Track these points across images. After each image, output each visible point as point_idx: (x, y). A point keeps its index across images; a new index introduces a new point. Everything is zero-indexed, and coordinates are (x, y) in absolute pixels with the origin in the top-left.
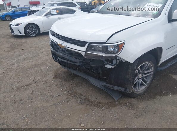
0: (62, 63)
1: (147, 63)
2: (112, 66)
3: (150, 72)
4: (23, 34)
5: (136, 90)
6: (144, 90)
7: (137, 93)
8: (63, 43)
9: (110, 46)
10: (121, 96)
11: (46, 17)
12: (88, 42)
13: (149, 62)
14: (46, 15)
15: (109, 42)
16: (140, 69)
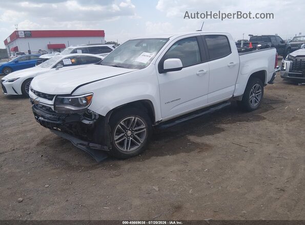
0: (42, 123)
1: (134, 117)
2: (89, 122)
3: (143, 129)
4: (20, 93)
5: (124, 149)
6: (136, 151)
7: (125, 153)
8: (36, 98)
9: (80, 98)
10: (106, 157)
11: (55, 69)
12: (55, 95)
13: (135, 116)
14: (55, 67)
15: (75, 93)
16: (122, 124)
